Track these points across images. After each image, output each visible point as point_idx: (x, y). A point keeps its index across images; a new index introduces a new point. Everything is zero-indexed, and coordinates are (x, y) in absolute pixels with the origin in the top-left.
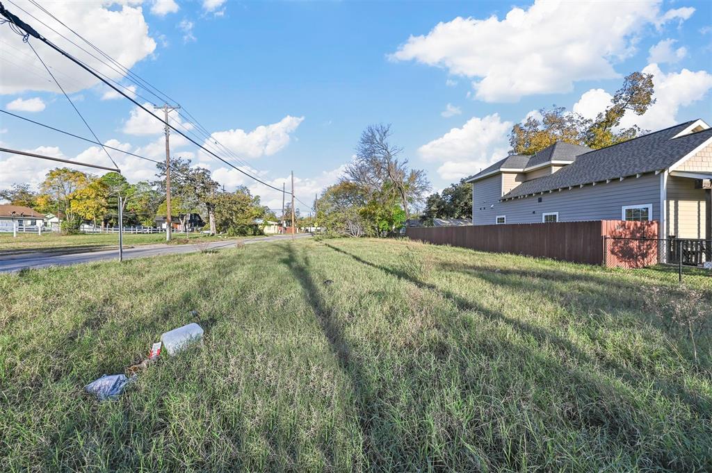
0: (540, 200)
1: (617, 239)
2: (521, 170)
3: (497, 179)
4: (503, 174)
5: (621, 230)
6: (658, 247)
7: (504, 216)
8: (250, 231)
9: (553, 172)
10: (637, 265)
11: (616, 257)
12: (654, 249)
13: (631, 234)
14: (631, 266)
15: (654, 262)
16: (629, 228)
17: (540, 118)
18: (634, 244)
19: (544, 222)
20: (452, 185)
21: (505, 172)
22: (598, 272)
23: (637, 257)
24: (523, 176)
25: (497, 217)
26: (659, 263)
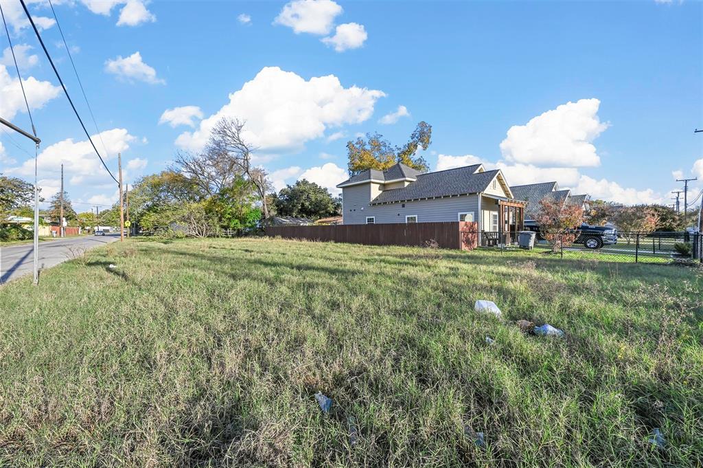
0: (403, 206)
1: (464, 233)
2: (383, 182)
3: (365, 187)
4: (372, 184)
5: (465, 227)
6: (478, 236)
7: (374, 217)
9: (405, 186)
10: (471, 248)
11: (464, 244)
12: (476, 238)
13: (469, 229)
15: (476, 247)
16: (468, 226)
17: (367, 140)
18: (470, 235)
19: (406, 222)
20: (288, 186)
21: (373, 183)
22: (459, 253)
23: (471, 243)
24: (383, 186)
25: (367, 218)
26: (478, 247)
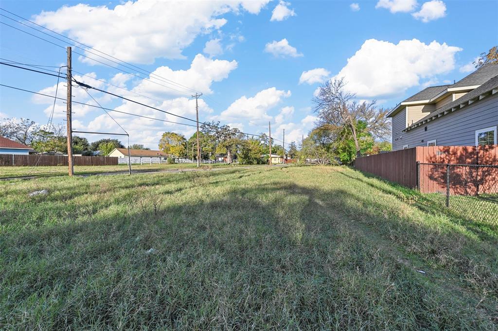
0: (426, 129)
1: (436, 165)
2: (427, 101)
3: (404, 112)
4: (407, 108)
5: (443, 156)
8: (255, 162)
9: (454, 100)
10: (467, 193)
11: (435, 182)
13: (457, 159)
14: (458, 193)
16: (455, 153)
18: (463, 171)
21: (409, 106)
23: (466, 184)
24: (430, 106)
